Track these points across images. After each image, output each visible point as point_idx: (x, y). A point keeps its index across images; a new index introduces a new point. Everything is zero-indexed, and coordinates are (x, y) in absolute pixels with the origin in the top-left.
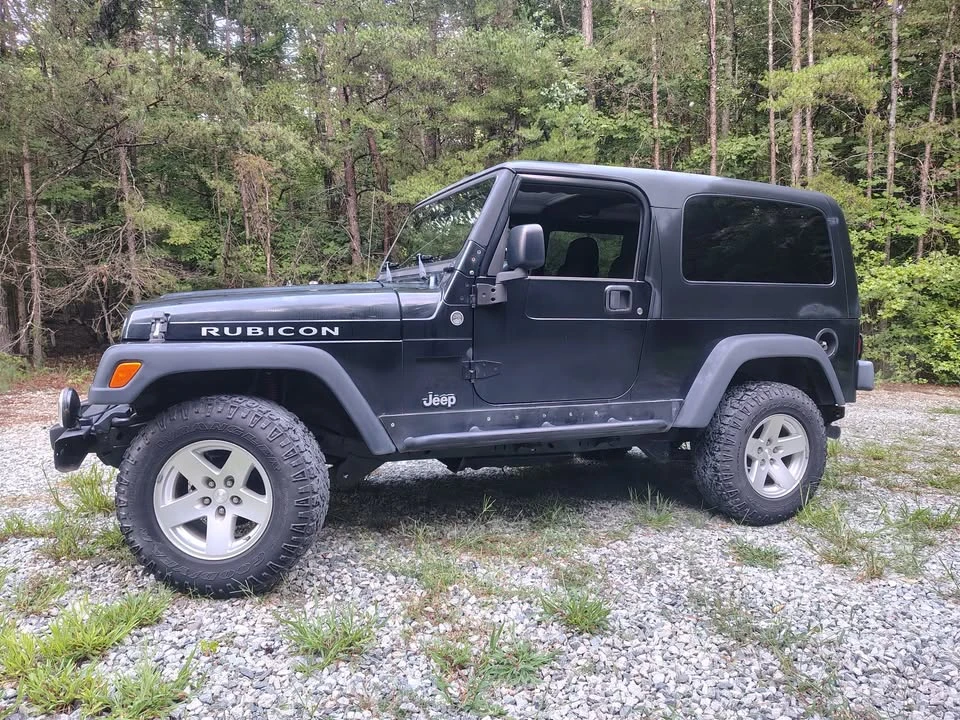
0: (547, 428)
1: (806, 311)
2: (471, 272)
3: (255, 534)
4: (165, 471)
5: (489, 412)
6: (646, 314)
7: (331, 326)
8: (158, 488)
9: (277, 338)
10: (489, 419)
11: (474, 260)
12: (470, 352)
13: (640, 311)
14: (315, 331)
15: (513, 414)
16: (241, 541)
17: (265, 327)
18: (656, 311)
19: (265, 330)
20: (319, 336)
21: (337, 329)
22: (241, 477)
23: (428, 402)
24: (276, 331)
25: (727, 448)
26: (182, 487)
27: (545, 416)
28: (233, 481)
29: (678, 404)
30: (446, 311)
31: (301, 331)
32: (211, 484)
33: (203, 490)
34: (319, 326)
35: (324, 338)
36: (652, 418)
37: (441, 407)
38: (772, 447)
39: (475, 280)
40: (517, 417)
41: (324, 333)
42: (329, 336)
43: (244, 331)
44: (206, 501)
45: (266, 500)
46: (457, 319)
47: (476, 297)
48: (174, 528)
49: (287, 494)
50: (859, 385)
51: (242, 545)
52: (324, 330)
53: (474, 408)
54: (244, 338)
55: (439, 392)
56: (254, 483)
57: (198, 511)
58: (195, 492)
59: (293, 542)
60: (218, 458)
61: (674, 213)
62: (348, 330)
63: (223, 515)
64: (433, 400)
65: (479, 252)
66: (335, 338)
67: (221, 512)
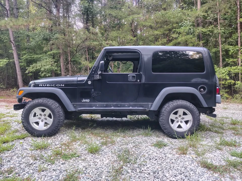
0: (113, 108)
1: (194, 80)
2: (93, 72)
3: (49, 126)
4: (32, 111)
5: (98, 104)
6: (140, 81)
7: (63, 84)
8: (30, 115)
9: (52, 87)
10: (98, 105)
11: (94, 70)
12: (93, 90)
13: (138, 81)
14: (59, 85)
15: (104, 104)
16: (46, 127)
17: (50, 84)
18: (143, 81)
19: (50, 85)
20: (60, 86)
21: (64, 85)
22: (47, 114)
23: (83, 101)
24: (52, 85)
25: (164, 116)
26: (35, 115)
27: (112, 105)
28: (45, 115)
29: (151, 104)
30: (87, 81)
31: (57, 85)
32: (41, 115)
33: (39, 116)
34: (60, 84)
35: (61, 87)
36: (143, 107)
37: (86, 102)
38: (181, 118)
39: (94, 74)
40: (105, 105)
41: (61, 86)
42: (62, 86)
43: (46, 85)
44: (40, 118)
45: (52, 120)
46: (90, 83)
47: (94, 78)
48: (32, 123)
49: (56, 119)
50: (216, 102)
51: (45, 128)
52: (61, 85)
53: (94, 103)
54: (46, 87)
55: (86, 99)
56: (50, 116)
57: (38, 120)
58: (38, 116)
59: (56, 128)
60: (43, 110)
61: (149, 56)
62: (66, 85)
63: (43, 121)
64: (84, 100)
65: (95, 68)
66: (63, 87)
67: (42, 121)
